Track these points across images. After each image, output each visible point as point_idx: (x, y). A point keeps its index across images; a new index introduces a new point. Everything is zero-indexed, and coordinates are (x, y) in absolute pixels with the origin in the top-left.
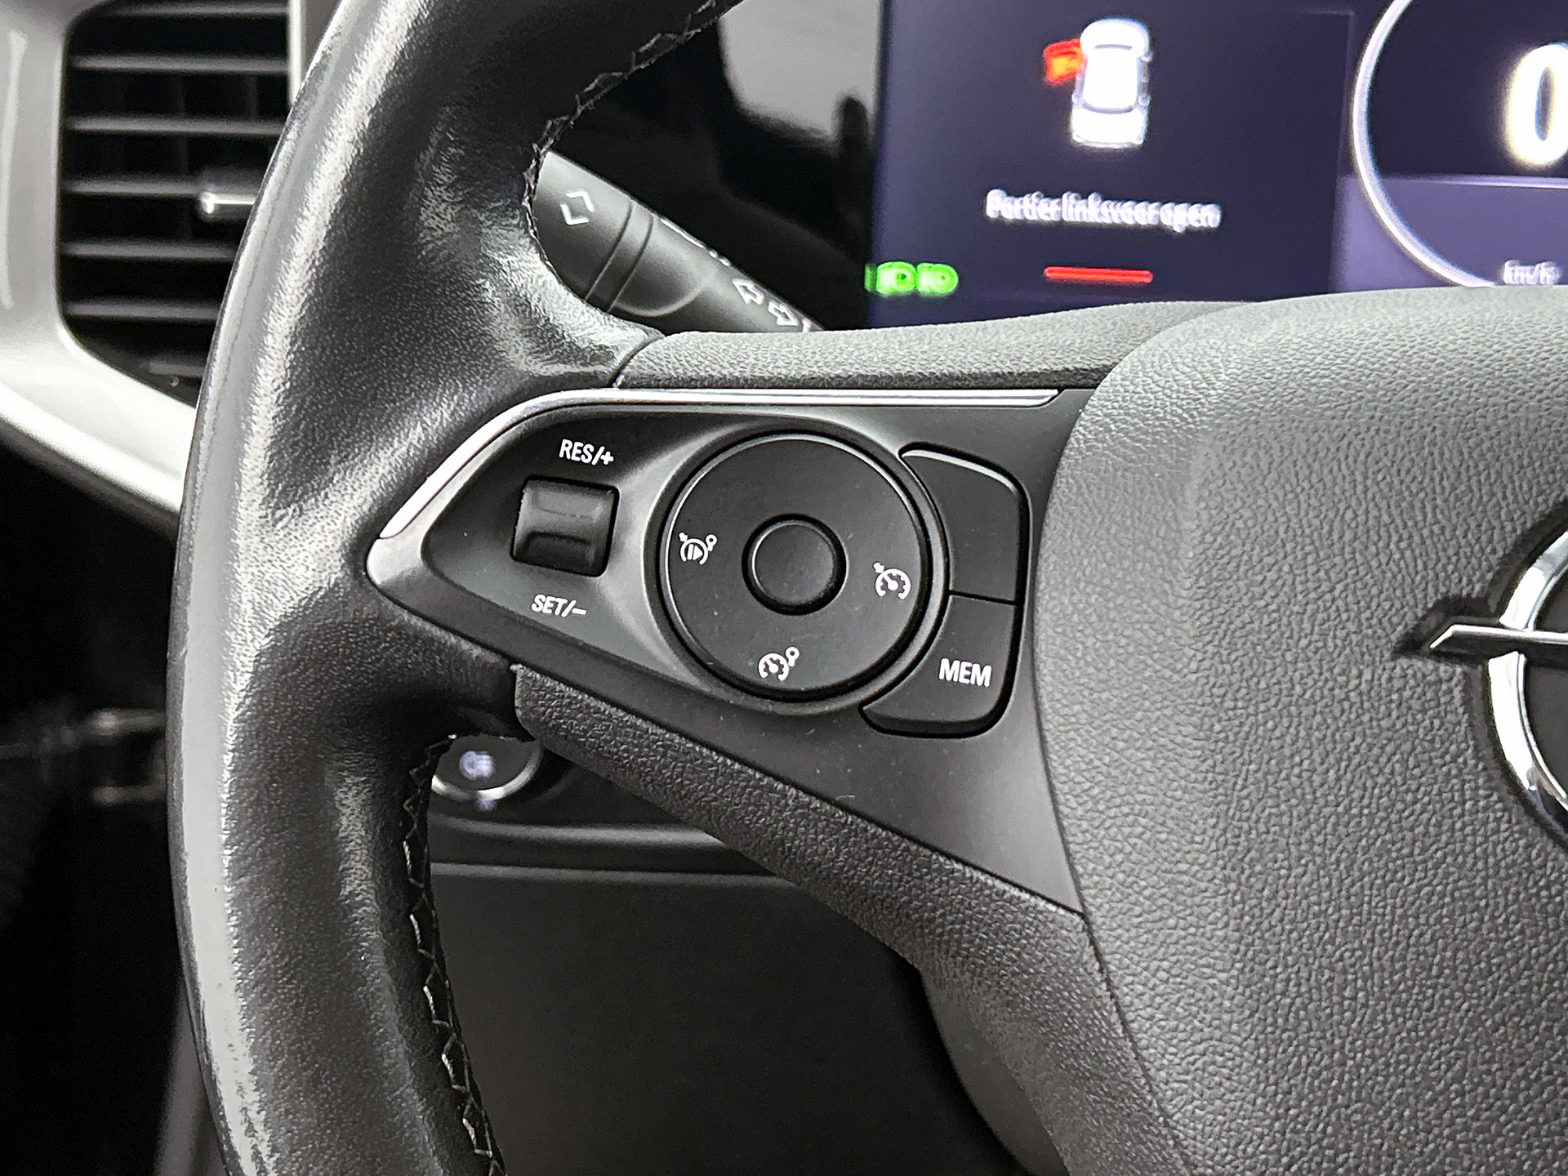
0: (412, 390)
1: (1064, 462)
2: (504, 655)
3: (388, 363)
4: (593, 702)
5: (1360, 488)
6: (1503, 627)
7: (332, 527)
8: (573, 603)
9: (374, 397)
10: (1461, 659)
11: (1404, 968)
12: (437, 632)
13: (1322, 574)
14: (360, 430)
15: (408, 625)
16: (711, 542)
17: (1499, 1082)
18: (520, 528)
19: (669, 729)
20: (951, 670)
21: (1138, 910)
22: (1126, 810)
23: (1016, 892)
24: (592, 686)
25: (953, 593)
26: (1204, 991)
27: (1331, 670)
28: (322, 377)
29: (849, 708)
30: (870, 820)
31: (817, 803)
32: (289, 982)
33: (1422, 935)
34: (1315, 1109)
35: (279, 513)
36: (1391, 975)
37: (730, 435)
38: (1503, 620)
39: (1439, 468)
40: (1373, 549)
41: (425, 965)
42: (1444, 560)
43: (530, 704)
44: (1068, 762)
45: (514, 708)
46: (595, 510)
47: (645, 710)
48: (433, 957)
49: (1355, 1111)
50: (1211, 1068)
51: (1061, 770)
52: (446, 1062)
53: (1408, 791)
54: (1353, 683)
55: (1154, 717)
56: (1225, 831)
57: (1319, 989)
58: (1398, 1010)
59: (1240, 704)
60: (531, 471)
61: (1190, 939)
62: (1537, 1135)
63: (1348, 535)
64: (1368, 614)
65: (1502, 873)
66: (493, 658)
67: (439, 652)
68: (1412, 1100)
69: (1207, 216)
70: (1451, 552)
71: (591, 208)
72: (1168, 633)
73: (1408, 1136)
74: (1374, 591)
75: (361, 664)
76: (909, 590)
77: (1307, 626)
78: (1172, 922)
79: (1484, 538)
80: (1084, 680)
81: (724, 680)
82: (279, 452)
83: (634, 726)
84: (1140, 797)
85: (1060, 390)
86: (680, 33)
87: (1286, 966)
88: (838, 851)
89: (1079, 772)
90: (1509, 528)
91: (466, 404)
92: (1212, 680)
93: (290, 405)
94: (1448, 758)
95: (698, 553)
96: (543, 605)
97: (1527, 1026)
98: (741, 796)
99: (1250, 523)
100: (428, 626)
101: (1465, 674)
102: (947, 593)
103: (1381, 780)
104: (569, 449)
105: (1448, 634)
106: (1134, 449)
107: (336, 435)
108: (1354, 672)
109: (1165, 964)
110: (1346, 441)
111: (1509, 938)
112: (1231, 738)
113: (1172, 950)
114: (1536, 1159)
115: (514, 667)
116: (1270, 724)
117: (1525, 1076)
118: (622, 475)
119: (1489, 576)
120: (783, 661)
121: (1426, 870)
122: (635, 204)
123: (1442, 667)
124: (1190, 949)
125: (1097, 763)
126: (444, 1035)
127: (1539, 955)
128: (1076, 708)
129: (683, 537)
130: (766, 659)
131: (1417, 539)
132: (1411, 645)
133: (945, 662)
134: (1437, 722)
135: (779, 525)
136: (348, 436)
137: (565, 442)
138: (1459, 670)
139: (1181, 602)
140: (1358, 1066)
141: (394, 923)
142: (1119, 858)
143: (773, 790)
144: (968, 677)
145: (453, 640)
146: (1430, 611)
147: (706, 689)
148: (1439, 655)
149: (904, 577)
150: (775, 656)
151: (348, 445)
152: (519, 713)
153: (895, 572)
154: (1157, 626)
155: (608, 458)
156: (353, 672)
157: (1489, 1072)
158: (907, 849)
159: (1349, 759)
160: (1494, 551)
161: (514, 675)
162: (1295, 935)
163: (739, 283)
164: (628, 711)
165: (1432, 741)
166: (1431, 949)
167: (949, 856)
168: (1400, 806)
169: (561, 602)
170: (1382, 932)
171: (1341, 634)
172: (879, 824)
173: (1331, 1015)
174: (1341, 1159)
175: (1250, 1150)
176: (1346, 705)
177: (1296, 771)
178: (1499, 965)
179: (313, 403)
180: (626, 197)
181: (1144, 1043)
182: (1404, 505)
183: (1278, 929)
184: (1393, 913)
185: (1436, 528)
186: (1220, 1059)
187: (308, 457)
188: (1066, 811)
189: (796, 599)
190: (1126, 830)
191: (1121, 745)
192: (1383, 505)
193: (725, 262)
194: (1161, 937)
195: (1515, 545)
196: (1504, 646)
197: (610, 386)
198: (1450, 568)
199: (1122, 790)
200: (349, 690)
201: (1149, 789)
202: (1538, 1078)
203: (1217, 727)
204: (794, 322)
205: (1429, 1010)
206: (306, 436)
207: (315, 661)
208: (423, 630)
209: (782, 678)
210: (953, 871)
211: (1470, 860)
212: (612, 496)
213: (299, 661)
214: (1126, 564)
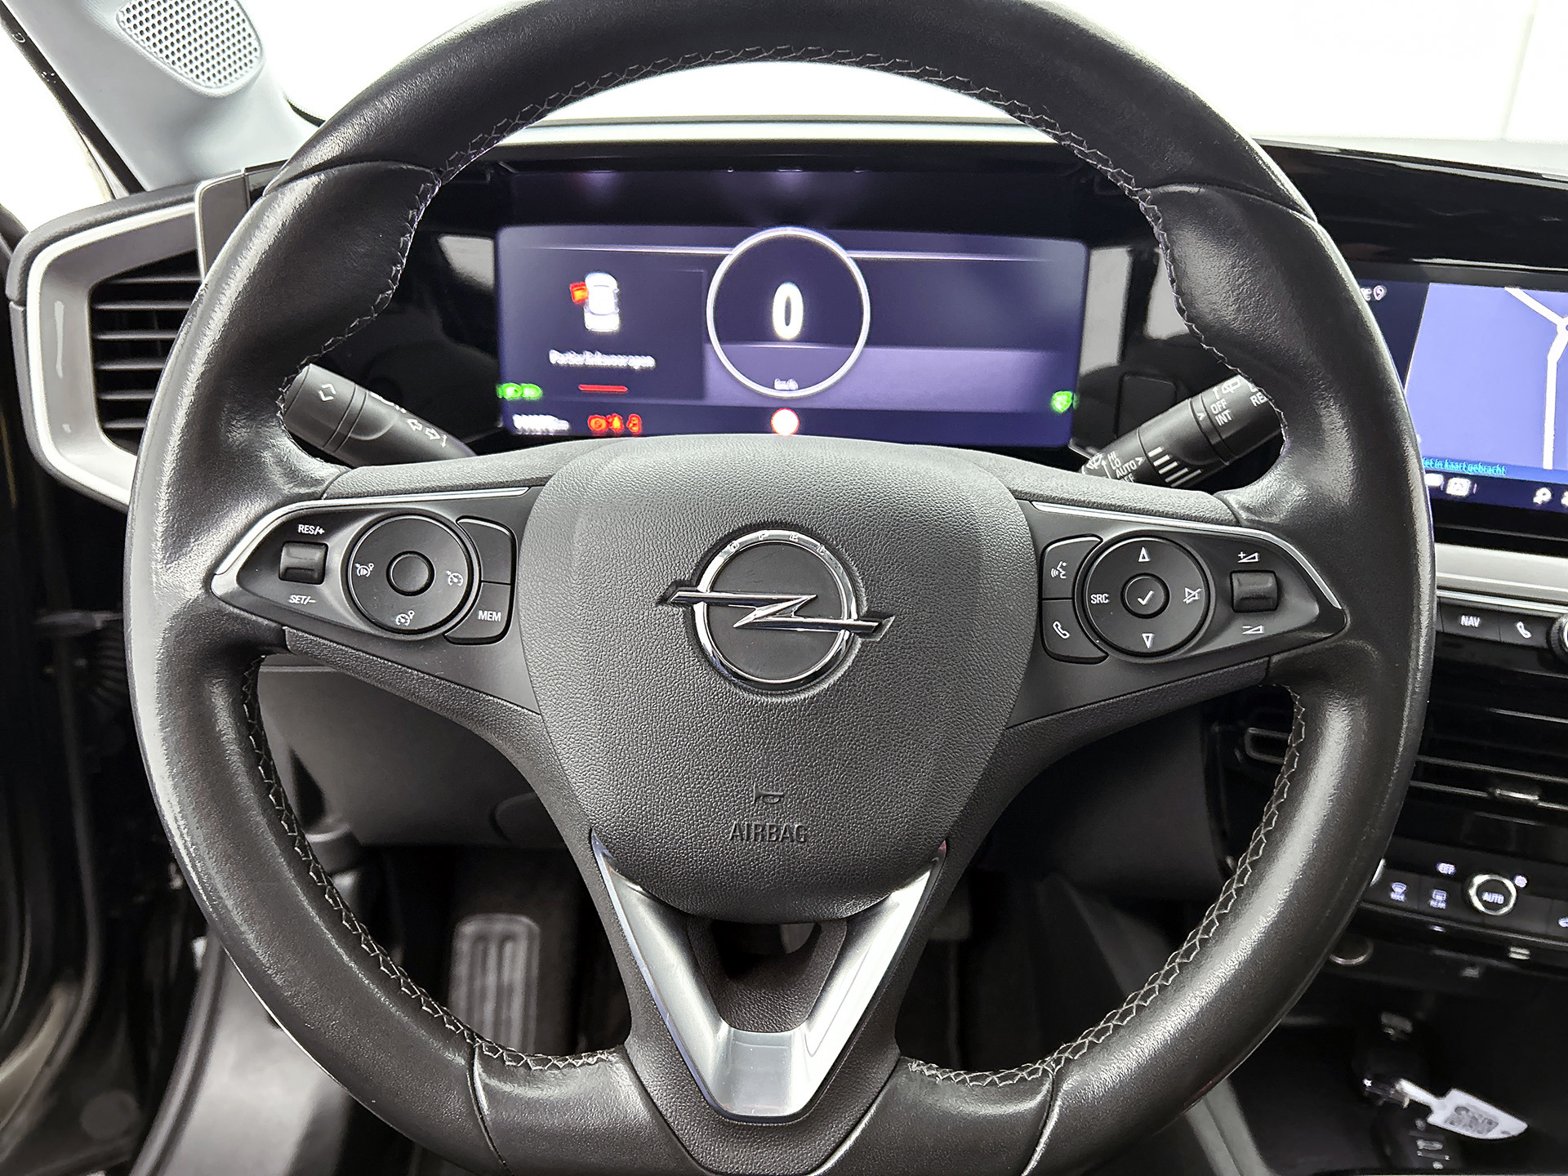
0: (227, 507)
1: (529, 523)
2: (279, 623)
3: (215, 495)
4: (322, 641)
5: (642, 536)
6: (698, 591)
7: (194, 571)
8: (309, 597)
9: (209, 511)
10: (683, 605)
11: (665, 730)
12: (246, 614)
13: (627, 572)
14: (203, 527)
15: (233, 613)
16: (371, 567)
17: (702, 773)
18: (281, 566)
19: (358, 650)
20: (483, 615)
21: (561, 714)
22: (555, 673)
23: (516, 707)
24: (320, 634)
25: (483, 581)
26: (588, 745)
27: (632, 612)
28: (183, 503)
29: (438, 635)
30: (452, 682)
31: (427, 677)
32: (193, 772)
33: (671, 716)
34: (633, 790)
35: (168, 566)
36: (660, 733)
37: (378, 518)
38: (699, 588)
39: (672, 526)
40: (647, 561)
41: (259, 757)
42: (674, 565)
43: (293, 643)
44: (532, 654)
45: (286, 645)
46: (316, 555)
47: (345, 642)
48: (263, 753)
49: (648, 789)
50: (593, 776)
51: (529, 657)
52: (272, 798)
53: (663, 660)
54: (641, 617)
55: (565, 633)
56: (594, 680)
57: (632, 741)
58: (663, 748)
59: (598, 628)
60: (285, 540)
61: (582, 725)
62: (718, 792)
63: (638, 555)
64: (646, 588)
65: (700, 690)
66: (274, 625)
67: (248, 624)
68: (670, 783)
69: (648, 362)
70: (677, 562)
71: (334, 392)
72: (569, 598)
73: (669, 797)
74: (648, 579)
75: (213, 631)
76: (464, 581)
77: (622, 594)
78: (575, 718)
79: (689, 556)
80: (537, 619)
81: (380, 627)
82: (166, 538)
83: (341, 650)
84: (560, 668)
85: (530, 487)
86: (344, 336)
87: (619, 733)
88: (439, 696)
89: (537, 658)
90: (699, 551)
91: (253, 511)
92: (586, 618)
93: (169, 517)
94: (678, 646)
95: (365, 572)
96: (295, 599)
97: (712, 750)
98: (393, 675)
99: (599, 551)
100: (242, 613)
101: (683, 611)
102: (480, 581)
103: (653, 656)
104: (302, 528)
105: (677, 595)
106: (555, 518)
107: (192, 529)
108: (642, 612)
109: (573, 735)
110: (636, 515)
111: (704, 716)
112: (595, 641)
113: (575, 729)
114: (717, 802)
115: (284, 628)
116: (610, 636)
117: (712, 769)
118: (329, 537)
119: (691, 571)
120: (407, 617)
121: (671, 691)
122: (357, 386)
123: (675, 609)
124: (582, 729)
125: (543, 653)
126: (270, 786)
127: (715, 722)
128: (534, 630)
129: (358, 565)
130: (399, 616)
131: (663, 556)
132: (663, 600)
133: (481, 612)
134: (673, 631)
135: (403, 557)
136: (198, 529)
137: (300, 526)
138: (681, 610)
139: (573, 585)
140: (649, 771)
141: (242, 740)
142: (554, 692)
143: (407, 673)
144: (491, 618)
145: (254, 618)
146: (669, 586)
147: (372, 632)
148: (674, 604)
149: (460, 576)
150: (403, 615)
151: (198, 533)
152: (289, 647)
153: (456, 574)
154: (564, 595)
155: (321, 531)
156: (210, 635)
157: (698, 769)
158: (469, 692)
159: (641, 648)
160: (693, 561)
161: (284, 631)
162: (622, 720)
163: (410, 421)
164: (338, 643)
165: (672, 639)
166: (674, 722)
167: (487, 694)
168: (660, 666)
169: (304, 597)
170: (656, 717)
171: (636, 597)
172: (456, 684)
173: (637, 752)
174: (643, 808)
175: (608, 808)
176: (639, 626)
177: (620, 654)
178: (700, 727)
179: (179, 516)
180: (353, 384)
181: (565, 768)
182: (659, 542)
183: (615, 719)
184: (660, 709)
185: (671, 552)
186: (595, 773)
187: (180, 540)
188: (532, 674)
189: (412, 589)
190: (556, 681)
191: (553, 646)
192: (650, 543)
193: (403, 411)
194: (571, 725)
195: (701, 558)
196: (698, 600)
197: (320, 499)
198: (677, 568)
199: (554, 665)
200: (208, 643)
201: (564, 664)
202: (717, 770)
203: (589, 638)
204: (438, 437)
205: (675, 746)
206: (178, 531)
207: (191, 631)
208: (240, 615)
209: (407, 624)
210: (489, 700)
211: (688, 686)
212: (324, 550)
213: (183, 632)
214: (552, 569)
